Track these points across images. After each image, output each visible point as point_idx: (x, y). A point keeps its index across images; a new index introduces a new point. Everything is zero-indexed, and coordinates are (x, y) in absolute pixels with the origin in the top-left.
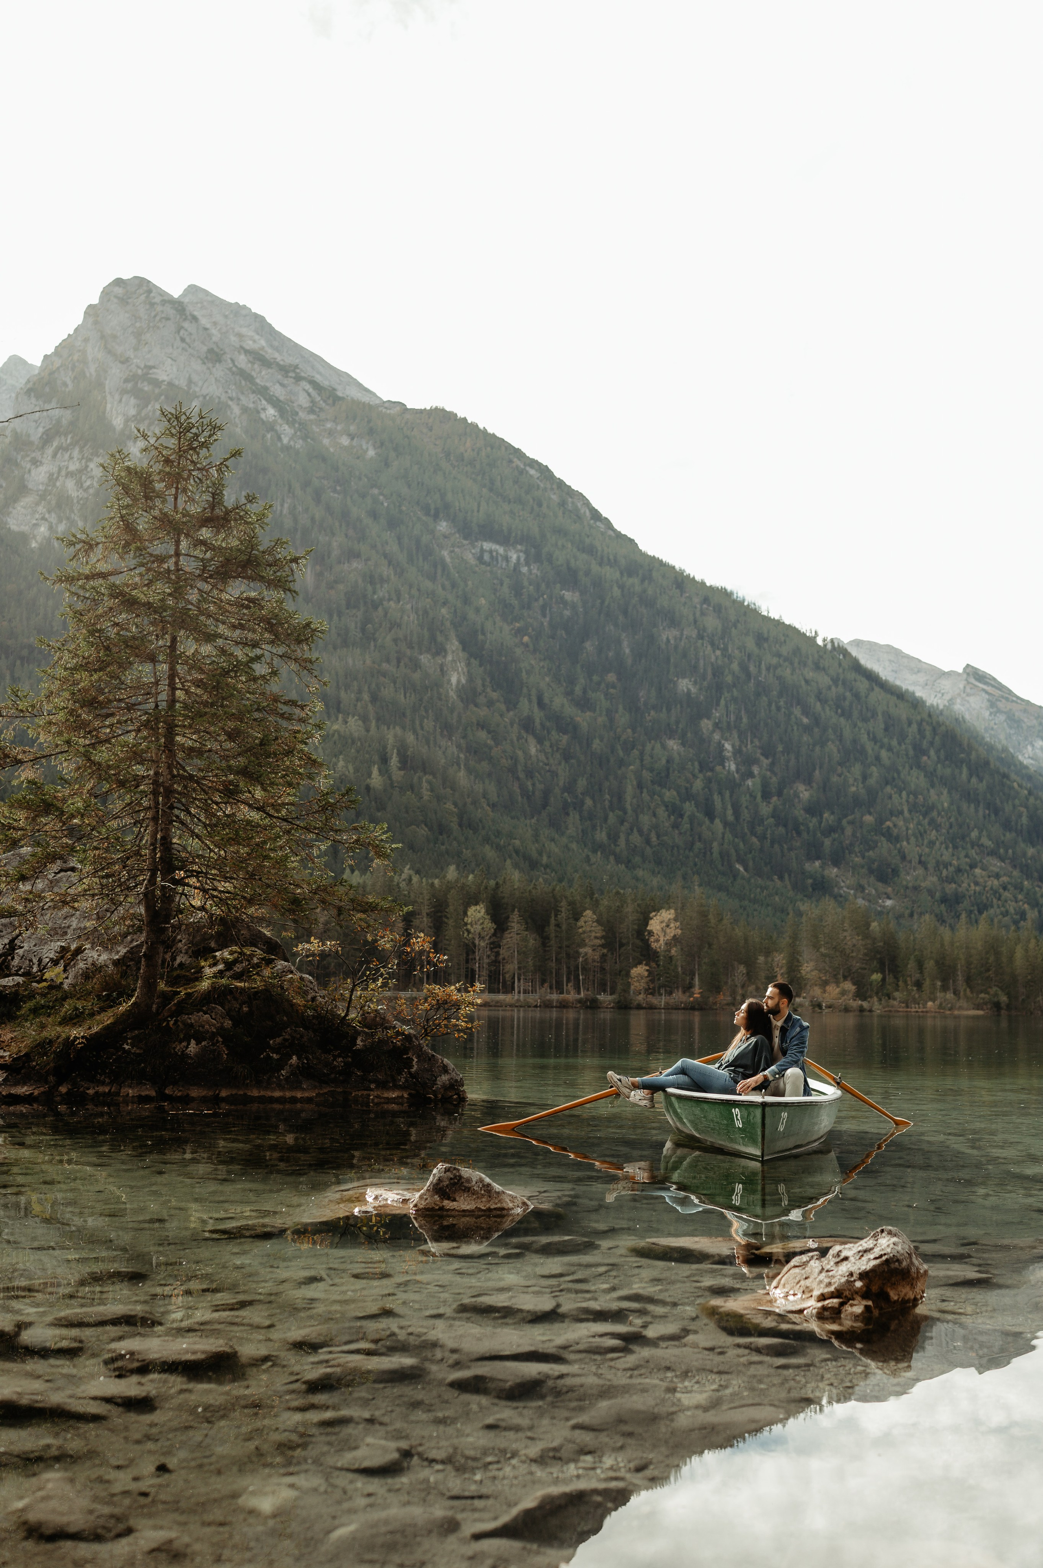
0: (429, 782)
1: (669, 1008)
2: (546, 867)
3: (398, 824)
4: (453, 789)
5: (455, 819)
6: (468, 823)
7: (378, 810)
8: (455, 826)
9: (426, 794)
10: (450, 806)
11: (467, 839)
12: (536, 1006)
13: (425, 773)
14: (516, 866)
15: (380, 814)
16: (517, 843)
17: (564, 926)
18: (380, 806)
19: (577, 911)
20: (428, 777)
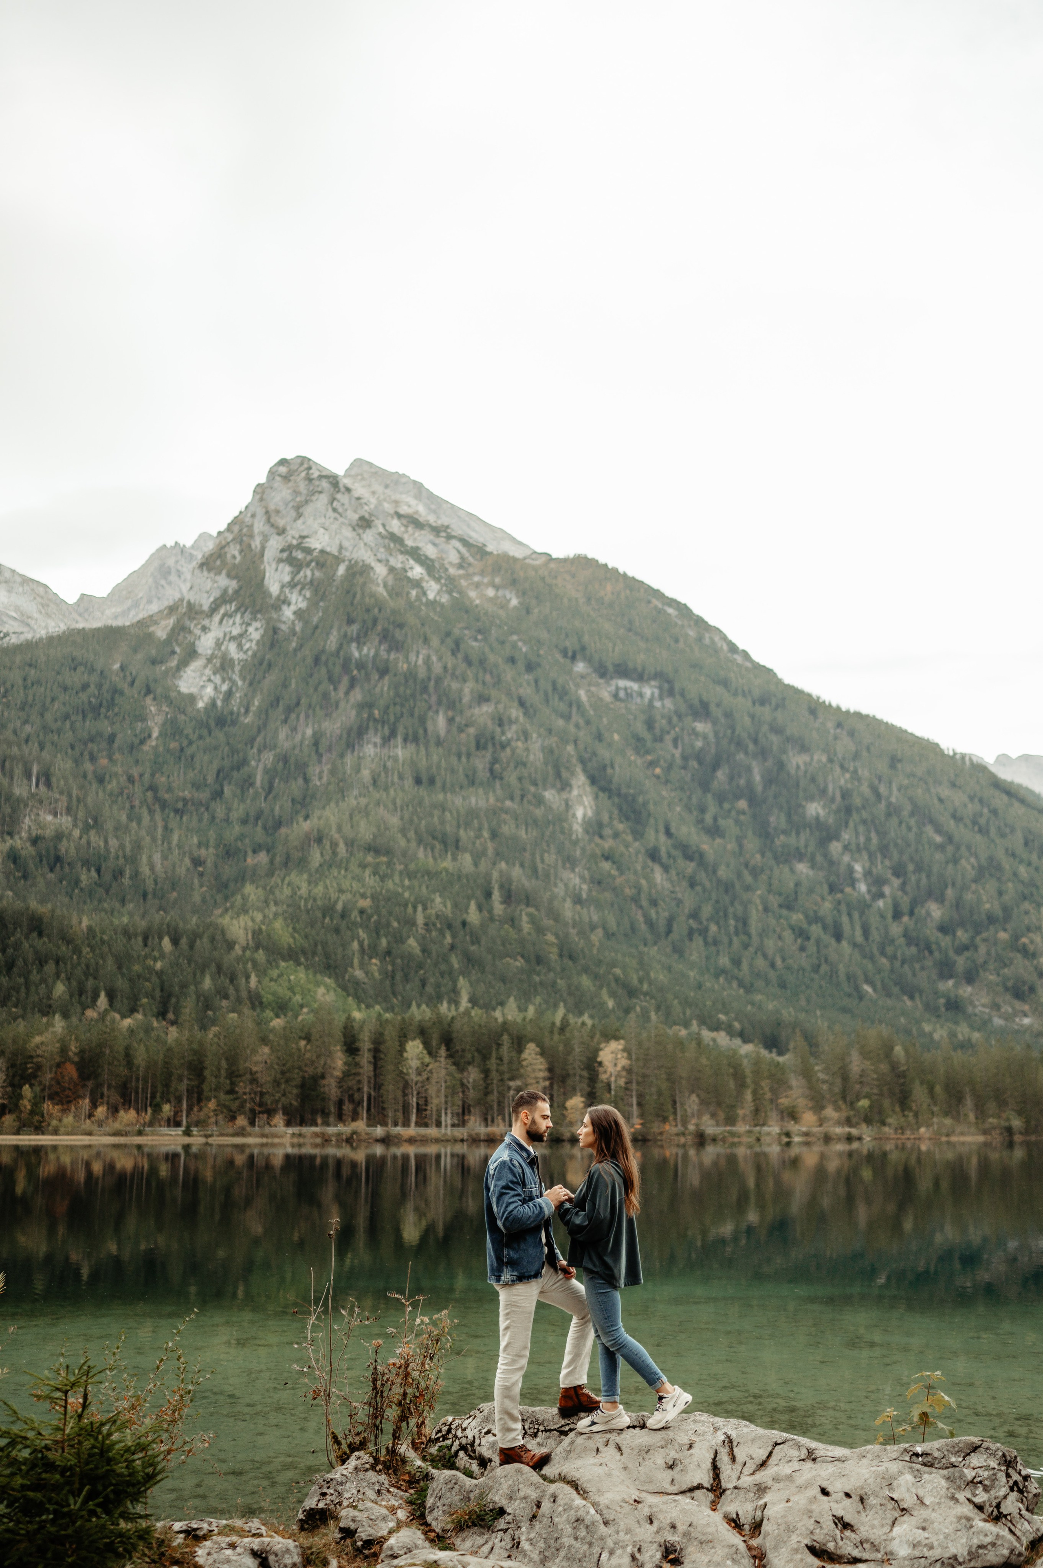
0: (530, 915)
2: (646, 994)
3: (490, 957)
4: (556, 921)
5: (555, 950)
6: (568, 953)
7: (473, 943)
8: (554, 957)
9: (526, 927)
10: (550, 937)
11: (563, 970)
12: (462, 1141)
13: (528, 905)
14: (613, 994)
15: (473, 948)
16: (618, 971)
17: (506, 1059)
18: (476, 941)
19: (519, 1044)
20: (531, 910)
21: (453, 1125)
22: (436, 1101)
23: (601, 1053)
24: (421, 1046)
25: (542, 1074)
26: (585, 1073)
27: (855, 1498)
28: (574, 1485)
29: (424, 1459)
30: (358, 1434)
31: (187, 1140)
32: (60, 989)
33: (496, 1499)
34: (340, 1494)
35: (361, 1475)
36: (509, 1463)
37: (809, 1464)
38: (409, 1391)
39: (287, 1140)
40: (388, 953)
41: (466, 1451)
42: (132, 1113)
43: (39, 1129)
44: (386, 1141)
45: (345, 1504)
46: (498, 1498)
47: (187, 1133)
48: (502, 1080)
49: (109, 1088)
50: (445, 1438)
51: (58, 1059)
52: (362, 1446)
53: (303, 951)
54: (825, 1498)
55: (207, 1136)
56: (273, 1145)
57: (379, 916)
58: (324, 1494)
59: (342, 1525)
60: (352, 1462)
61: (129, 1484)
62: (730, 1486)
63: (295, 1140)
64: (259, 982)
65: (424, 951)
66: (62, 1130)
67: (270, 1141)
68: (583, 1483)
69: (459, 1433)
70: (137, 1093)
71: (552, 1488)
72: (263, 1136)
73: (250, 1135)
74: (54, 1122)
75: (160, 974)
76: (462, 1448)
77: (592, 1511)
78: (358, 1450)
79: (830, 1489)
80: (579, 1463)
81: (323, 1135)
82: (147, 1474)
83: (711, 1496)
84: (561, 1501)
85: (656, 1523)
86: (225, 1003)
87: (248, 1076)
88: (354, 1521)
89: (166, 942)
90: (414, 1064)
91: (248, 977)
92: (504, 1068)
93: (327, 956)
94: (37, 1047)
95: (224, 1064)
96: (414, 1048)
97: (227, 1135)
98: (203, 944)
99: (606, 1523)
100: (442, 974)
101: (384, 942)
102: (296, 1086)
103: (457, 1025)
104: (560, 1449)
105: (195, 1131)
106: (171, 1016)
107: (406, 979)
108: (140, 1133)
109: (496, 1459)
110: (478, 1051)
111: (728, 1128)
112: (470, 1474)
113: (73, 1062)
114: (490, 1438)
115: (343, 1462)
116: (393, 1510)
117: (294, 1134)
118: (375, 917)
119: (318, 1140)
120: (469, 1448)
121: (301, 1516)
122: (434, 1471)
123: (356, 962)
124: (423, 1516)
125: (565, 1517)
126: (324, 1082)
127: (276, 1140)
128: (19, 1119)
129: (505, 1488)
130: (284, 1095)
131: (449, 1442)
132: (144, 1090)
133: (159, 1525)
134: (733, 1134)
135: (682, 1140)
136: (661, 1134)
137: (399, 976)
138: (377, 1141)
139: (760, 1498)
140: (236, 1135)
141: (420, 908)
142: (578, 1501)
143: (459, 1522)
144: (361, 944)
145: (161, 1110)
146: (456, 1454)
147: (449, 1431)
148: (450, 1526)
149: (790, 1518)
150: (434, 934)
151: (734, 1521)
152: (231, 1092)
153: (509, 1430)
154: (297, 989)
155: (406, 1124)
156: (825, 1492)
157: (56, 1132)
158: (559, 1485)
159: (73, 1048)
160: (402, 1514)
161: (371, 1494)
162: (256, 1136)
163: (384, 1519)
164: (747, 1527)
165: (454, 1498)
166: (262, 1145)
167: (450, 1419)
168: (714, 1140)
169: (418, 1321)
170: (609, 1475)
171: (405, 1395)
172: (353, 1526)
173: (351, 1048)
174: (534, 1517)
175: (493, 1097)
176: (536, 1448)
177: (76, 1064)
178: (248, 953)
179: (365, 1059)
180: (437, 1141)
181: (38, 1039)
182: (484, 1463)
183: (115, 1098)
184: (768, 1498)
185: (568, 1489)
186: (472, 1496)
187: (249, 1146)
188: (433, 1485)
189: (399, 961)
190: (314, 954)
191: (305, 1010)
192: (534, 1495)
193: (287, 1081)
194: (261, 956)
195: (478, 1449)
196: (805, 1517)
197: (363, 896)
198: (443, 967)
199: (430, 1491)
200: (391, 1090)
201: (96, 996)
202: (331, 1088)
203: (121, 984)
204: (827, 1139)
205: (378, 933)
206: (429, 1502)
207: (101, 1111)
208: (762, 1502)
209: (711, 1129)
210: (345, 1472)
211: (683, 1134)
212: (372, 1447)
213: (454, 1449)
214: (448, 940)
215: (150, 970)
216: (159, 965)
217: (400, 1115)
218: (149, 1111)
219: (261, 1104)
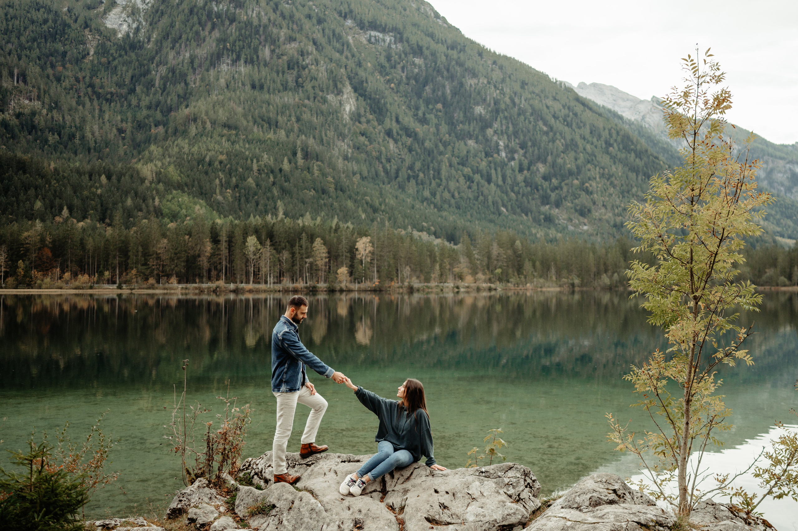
0: (319, 166)
1: (359, 291)
2: (383, 211)
3: (296, 189)
4: (334, 169)
5: (333, 186)
6: (340, 188)
7: (286, 181)
8: (332, 189)
9: (316, 173)
10: (330, 179)
11: (337, 197)
12: (279, 291)
13: (317, 161)
14: (365, 211)
15: (286, 184)
16: (368, 198)
17: (304, 247)
18: (287, 180)
19: (312, 238)
20: (319, 163)
21: (274, 283)
22: (264, 270)
23: (357, 244)
24: (256, 239)
25: (324, 255)
26: (348, 255)
27: (451, 494)
28: (312, 492)
29: (236, 480)
30: (200, 469)
31: (119, 291)
32: (38, 204)
33: (271, 500)
34: (189, 500)
35: (201, 490)
36: (279, 482)
37: (430, 478)
38: (227, 447)
39: (179, 291)
40: (237, 186)
41: (258, 475)
42: (86, 277)
43: (29, 286)
44: (236, 291)
45: (192, 505)
46: (272, 500)
47: (120, 287)
48: (302, 258)
49: (71, 262)
50: (247, 469)
51: (39, 245)
52: (202, 475)
53: (186, 185)
54: (436, 494)
55: (132, 289)
56: (171, 294)
57: (231, 165)
58: (181, 501)
59: (189, 517)
60: (197, 483)
61: (69, 506)
62: (390, 489)
63: (184, 291)
64: (160, 202)
65: (257, 185)
66: (44, 286)
67: (169, 291)
68: (316, 491)
69: (255, 467)
70: (88, 265)
71: (301, 494)
72: (165, 289)
73: (157, 288)
74: (39, 282)
75: (100, 196)
76: (256, 474)
77: (320, 505)
78: (200, 477)
79: (439, 490)
80: (315, 481)
81: (199, 288)
82: (78, 501)
83: (381, 495)
84: (304, 500)
85: (351, 510)
86: (140, 214)
87: (155, 255)
88: (195, 514)
89: (103, 178)
90: (252, 249)
91: (154, 199)
92: (303, 251)
93: (201, 188)
94: (26, 238)
95: (140, 249)
96: (252, 240)
97: (144, 289)
98: (126, 179)
99: (326, 511)
100: (268, 199)
101: (234, 179)
102: (183, 261)
103: (276, 228)
104: (306, 474)
105: (124, 286)
106: (107, 221)
107: (247, 201)
108: (91, 288)
109: (273, 479)
110: (288, 241)
111: (426, 284)
112: (259, 488)
113: (49, 247)
114: (270, 469)
115: (192, 483)
116: (217, 507)
117: (182, 288)
118: (229, 166)
119: (197, 291)
120: (259, 474)
121: (168, 512)
122: (240, 486)
123: (218, 191)
124: (233, 509)
125: (306, 508)
126: (201, 259)
127: (173, 291)
128: (17, 280)
129: (276, 494)
130: (177, 266)
131: (249, 471)
132: (93, 263)
133: (88, 523)
134: (428, 287)
135: (401, 290)
136: (390, 287)
137: (243, 199)
138: (231, 291)
139: (405, 495)
140: (149, 288)
141: (255, 161)
142: (313, 500)
143: (252, 512)
144: (221, 181)
145: (103, 274)
146: (253, 477)
147: (249, 465)
148: (247, 514)
149: (418, 505)
150: (263, 176)
151: (391, 507)
152: (145, 264)
153: (280, 466)
154: (183, 206)
155: (248, 282)
156: (436, 491)
157: (40, 287)
158: (304, 492)
159: (48, 239)
160: (222, 509)
161: (206, 499)
162: (160, 289)
163: (212, 512)
164: (397, 509)
165: (249, 500)
166: (164, 294)
167: (250, 459)
168: (418, 290)
169: (233, 410)
170: (329, 487)
171: (225, 449)
172: (195, 517)
173: (215, 240)
174: (290, 508)
175: (297, 267)
176: (293, 473)
177: (50, 248)
178: (153, 185)
179: (223, 246)
180: (265, 291)
181: (26, 234)
182: (267, 481)
183: (76, 268)
184: (408, 495)
185: (308, 495)
186: (259, 499)
187: (156, 294)
188: (239, 494)
189: (243, 191)
190: (193, 186)
191: (188, 218)
192: (290, 498)
193: (178, 258)
194: (161, 186)
195: (264, 474)
196: (426, 504)
197: (222, 153)
198: (269, 194)
199: (237, 497)
200: (239, 263)
201: (61, 209)
202: (204, 262)
203: (76, 202)
204: (478, 290)
205: (230, 175)
206: (237, 502)
207: (67, 275)
208: (405, 497)
209: (416, 284)
210: (192, 489)
211: (402, 287)
212: (208, 476)
213: (252, 474)
214: (272, 179)
215: (94, 194)
216: (99, 191)
217: (244, 277)
218: (96, 275)
219: (163, 272)
